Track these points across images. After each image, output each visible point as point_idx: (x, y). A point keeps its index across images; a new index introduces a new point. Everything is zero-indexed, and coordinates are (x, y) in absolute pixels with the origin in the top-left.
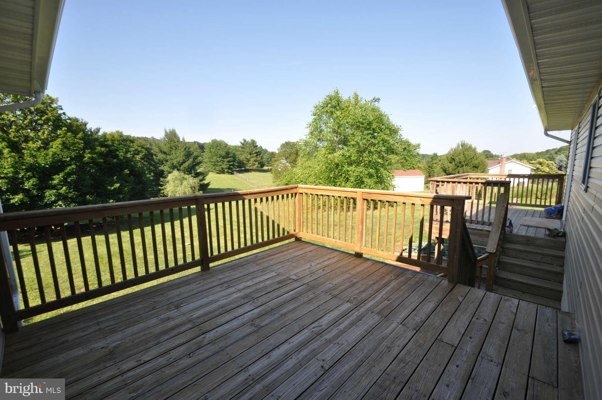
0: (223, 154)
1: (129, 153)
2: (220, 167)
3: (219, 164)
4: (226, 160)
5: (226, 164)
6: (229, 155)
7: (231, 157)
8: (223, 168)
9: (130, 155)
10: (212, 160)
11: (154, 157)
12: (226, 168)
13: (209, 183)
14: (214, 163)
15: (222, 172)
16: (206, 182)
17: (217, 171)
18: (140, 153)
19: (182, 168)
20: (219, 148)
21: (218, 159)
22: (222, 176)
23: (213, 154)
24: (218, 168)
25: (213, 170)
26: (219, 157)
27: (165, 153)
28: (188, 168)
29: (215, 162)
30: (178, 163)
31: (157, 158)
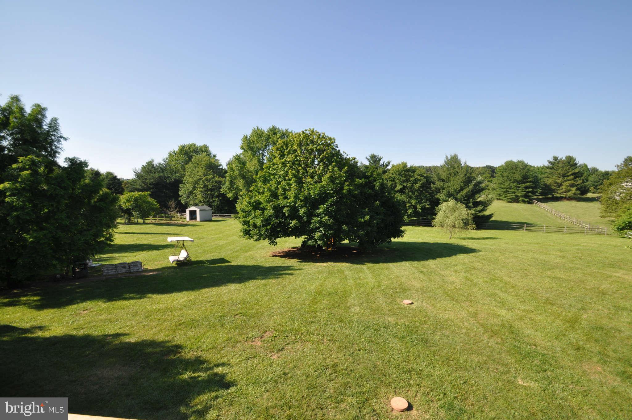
0: (519, 178)
1: (410, 182)
2: (513, 194)
3: (512, 190)
4: (523, 186)
5: (521, 190)
6: (528, 179)
7: (530, 182)
8: (516, 196)
9: (410, 184)
10: (503, 186)
11: (432, 185)
12: (522, 196)
13: (492, 214)
14: (505, 190)
15: (516, 200)
16: (486, 213)
17: (508, 199)
18: (418, 182)
19: (459, 196)
20: (514, 171)
21: (511, 185)
22: (515, 205)
23: (505, 178)
24: (509, 196)
25: (503, 198)
26: (514, 182)
27: (443, 180)
28: (466, 197)
29: (507, 188)
30: (455, 190)
31: (435, 186)
